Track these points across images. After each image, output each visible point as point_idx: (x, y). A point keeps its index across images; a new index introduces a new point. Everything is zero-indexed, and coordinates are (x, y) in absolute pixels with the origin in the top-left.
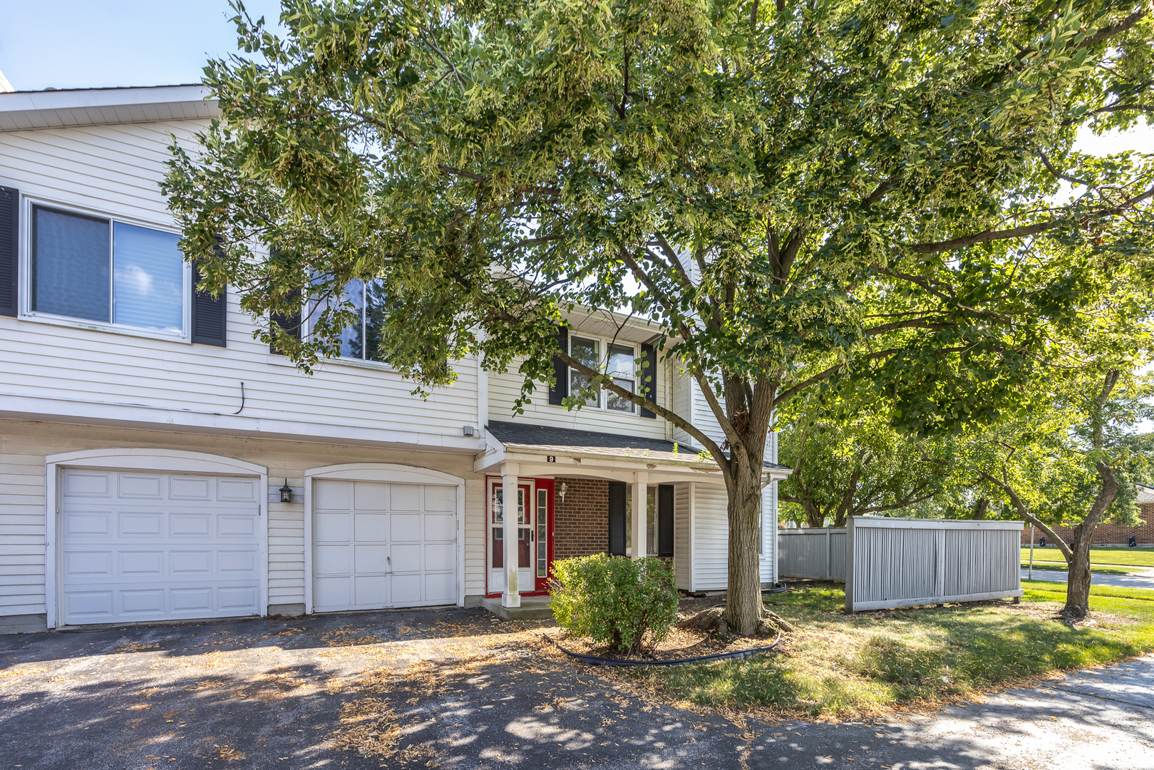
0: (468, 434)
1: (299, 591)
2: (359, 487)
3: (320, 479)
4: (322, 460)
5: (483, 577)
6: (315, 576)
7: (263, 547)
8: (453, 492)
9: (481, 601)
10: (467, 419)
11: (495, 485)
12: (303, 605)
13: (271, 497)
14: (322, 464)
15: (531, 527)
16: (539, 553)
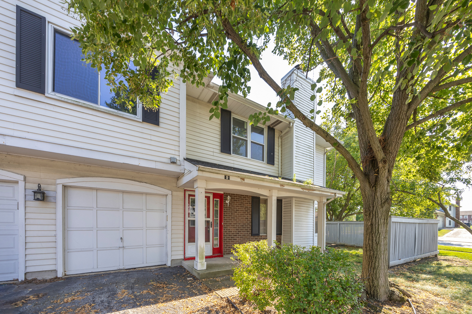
0: (173, 162)
1: (53, 262)
2: (100, 193)
3: (71, 187)
4: (71, 174)
5: (182, 248)
6: (65, 251)
7: (22, 233)
8: (164, 198)
9: (181, 262)
10: (172, 153)
11: (190, 195)
12: (55, 271)
13: (27, 197)
14: (70, 176)
15: (211, 219)
16: (215, 235)
